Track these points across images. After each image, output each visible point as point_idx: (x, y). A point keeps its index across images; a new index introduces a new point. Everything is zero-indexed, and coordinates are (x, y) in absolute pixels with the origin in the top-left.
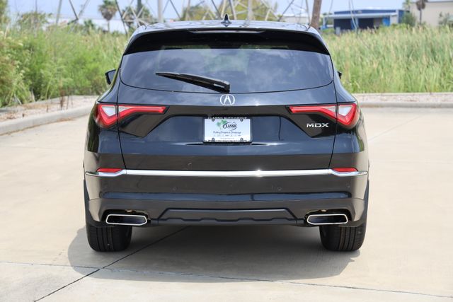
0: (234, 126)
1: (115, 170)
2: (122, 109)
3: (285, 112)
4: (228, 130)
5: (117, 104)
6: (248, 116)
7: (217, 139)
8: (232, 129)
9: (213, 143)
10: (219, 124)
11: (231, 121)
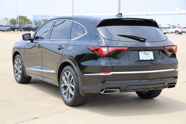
0: (148, 54)
1: (108, 72)
2: (110, 49)
3: (163, 49)
4: (147, 55)
5: (108, 47)
6: (152, 50)
7: (144, 59)
8: (148, 55)
9: (143, 61)
10: (144, 54)
11: (147, 52)
